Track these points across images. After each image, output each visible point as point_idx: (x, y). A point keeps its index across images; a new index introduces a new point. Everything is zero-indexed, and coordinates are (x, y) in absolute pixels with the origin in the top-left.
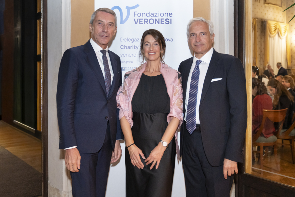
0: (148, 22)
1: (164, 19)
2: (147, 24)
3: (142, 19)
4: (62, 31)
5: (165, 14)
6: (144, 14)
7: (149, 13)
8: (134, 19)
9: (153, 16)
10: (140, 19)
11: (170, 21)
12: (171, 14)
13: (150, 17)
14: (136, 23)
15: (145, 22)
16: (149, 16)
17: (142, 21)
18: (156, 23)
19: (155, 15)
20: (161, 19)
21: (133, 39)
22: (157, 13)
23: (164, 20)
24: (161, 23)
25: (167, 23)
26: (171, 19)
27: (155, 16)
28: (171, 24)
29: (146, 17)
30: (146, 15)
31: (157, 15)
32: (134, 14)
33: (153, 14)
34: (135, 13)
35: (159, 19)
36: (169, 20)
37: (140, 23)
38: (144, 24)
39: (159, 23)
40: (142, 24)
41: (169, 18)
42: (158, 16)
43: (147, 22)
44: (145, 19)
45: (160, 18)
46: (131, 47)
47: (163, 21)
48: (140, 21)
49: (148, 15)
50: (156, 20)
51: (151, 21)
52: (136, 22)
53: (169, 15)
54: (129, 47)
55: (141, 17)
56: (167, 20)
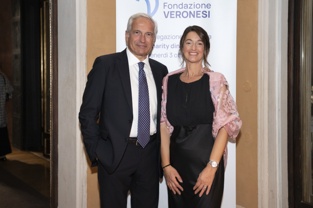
0: (181, 16)
1: (200, 11)
2: (180, 17)
3: (174, 12)
4: (77, 26)
5: (202, 5)
6: (175, 6)
7: (182, 5)
8: (164, 12)
9: (187, 8)
10: (171, 12)
11: (207, 14)
12: (209, 5)
13: (183, 10)
14: (166, 17)
15: (177, 15)
16: (182, 8)
17: (173, 14)
18: (190, 17)
19: (189, 6)
20: (197, 12)
21: (163, 36)
22: (192, 4)
23: (201, 13)
24: (197, 17)
25: (205, 16)
26: (209, 12)
27: (190, 8)
28: (209, 17)
29: (178, 10)
30: (178, 6)
31: (192, 6)
32: (164, 6)
33: (187, 6)
34: (165, 4)
35: (194, 12)
36: (206, 12)
37: (171, 17)
38: (176, 17)
39: (194, 16)
40: (174, 17)
41: (207, 10)
42: (193, 8)
43: (179, 15)
44: (177, 12)
45: (196, 10)
46: (160, 46)
47: (199, 14)
48: (171, 14)
49: (181, 6)
50: (190, 12)
51: (185, 15)
52: (166, 15)
53: (207, 6)
54: (158, 46)
55: (172, 10)
56: (204, 13)
